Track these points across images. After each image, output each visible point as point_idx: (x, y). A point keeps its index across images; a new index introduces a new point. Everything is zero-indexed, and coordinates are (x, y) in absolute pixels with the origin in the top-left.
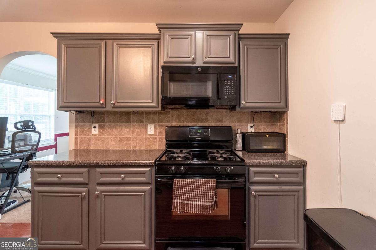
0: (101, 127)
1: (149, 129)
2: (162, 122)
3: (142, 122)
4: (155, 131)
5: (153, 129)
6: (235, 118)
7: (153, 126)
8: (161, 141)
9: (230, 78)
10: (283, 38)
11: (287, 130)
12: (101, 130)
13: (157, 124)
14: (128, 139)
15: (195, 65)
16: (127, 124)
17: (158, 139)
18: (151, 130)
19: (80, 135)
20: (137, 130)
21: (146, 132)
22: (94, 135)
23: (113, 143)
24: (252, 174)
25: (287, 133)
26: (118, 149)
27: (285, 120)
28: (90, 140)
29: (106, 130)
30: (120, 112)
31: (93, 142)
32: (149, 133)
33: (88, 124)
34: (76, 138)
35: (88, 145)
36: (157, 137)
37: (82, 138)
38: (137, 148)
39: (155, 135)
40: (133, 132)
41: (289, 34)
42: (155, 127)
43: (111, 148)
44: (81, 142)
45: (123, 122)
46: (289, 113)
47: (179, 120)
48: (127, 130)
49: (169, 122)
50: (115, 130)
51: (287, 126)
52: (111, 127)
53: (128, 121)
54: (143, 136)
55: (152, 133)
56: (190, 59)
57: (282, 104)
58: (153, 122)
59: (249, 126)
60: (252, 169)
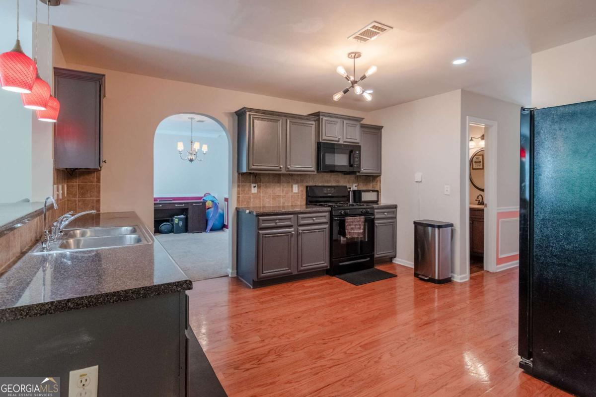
0: (259, 187)
1: (294, 188)
2: (302, 183)
3: (289, 182)
4: (298, 190)
5: (297, 189)
6: (346, 180)
7: (297, 185)
8: (302, 198)
9: (357, 154)
10: (379, 128)
11: (380, 188)
12: (259, 189)
13: (300, 184)
14: (279, 196)
15: (339, 143)
16: (278, 184)
17: (300, 196)
18: (296, 188)
19: (242, 194)
20: (285, 189)
21: (292, 191)
22: (253, 194)
23: (268, 200)
24: (375, 214)
25: (380, 190)
26: (271, 205)
27: (378, 181)
28: (250, 198)
29: (263, 189)
30: (273, 174)
31: (252, 200)
32: (294, 191)
33: (248, 184)
34: (238, 197)
35: (248, 202)
36: (300, 194)
37: (243, 197)
38: (286, 204)
39: (299, 193)
40: (283, 191)
41: (383, 127)
42: (298, 186)
43: (267, 205)
44: (242, 200)
45: (275, 183)
46: (382, 176)
47: (314, 181)
48: (279, 189)
49: (307, 182)
50: (269, 189)
51: (380, 185)
52: (266, 187)
53: (279, 182)
54: (290, 194)
55: (297, 191)
56: (337, 139)
57: (379, 171)
58: (297, 183)
59: (354, 185)
60: (376, 211)
